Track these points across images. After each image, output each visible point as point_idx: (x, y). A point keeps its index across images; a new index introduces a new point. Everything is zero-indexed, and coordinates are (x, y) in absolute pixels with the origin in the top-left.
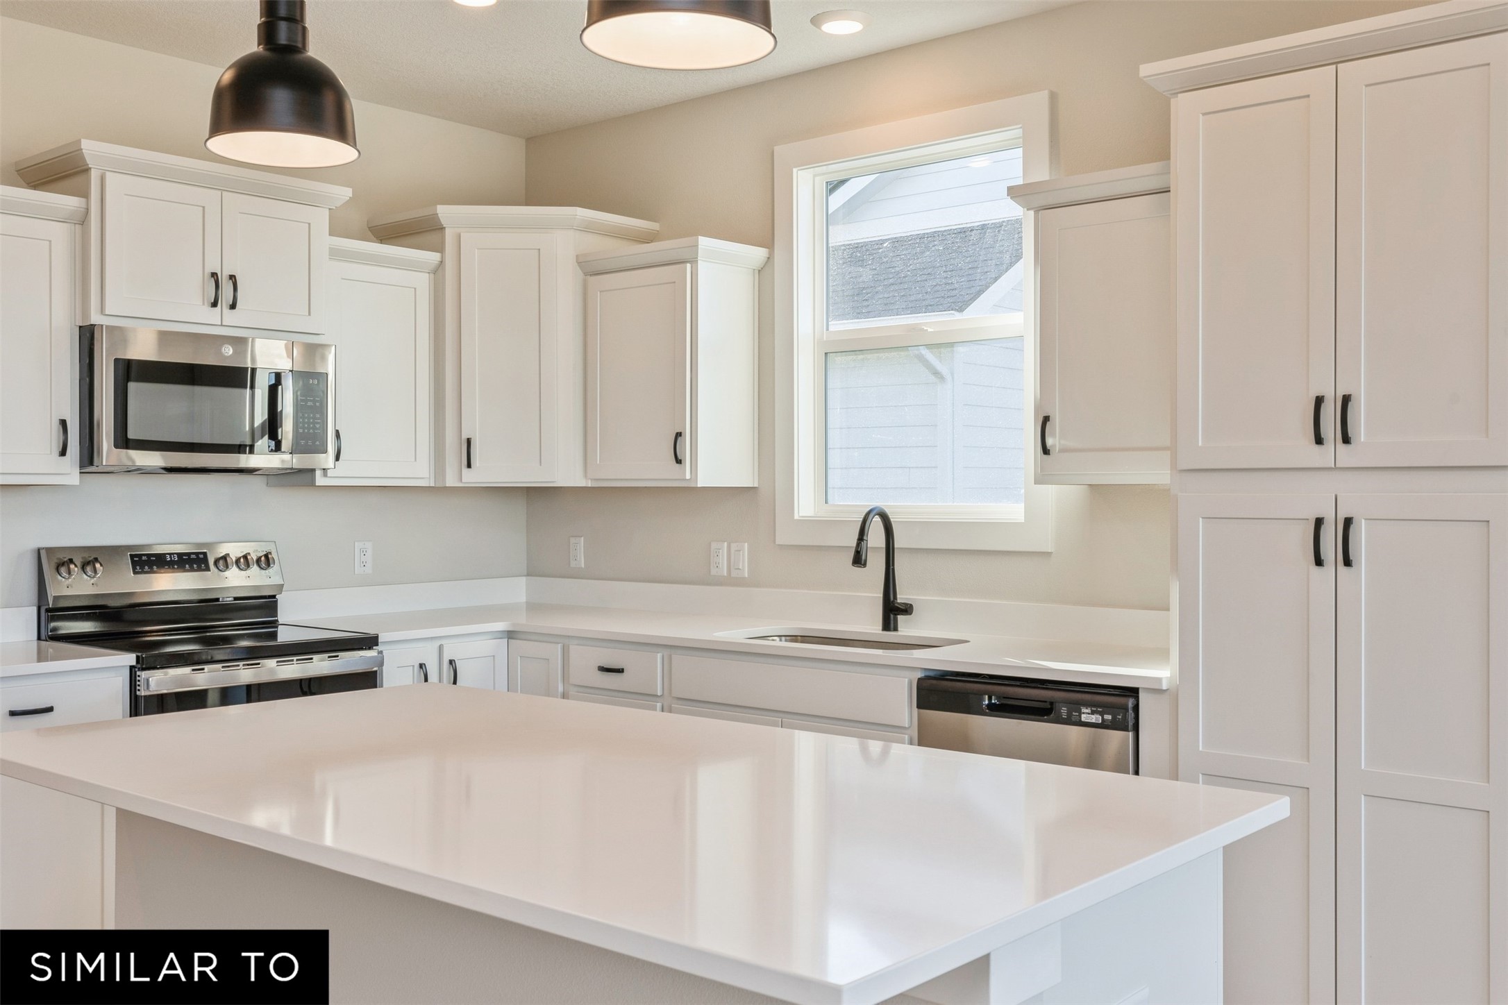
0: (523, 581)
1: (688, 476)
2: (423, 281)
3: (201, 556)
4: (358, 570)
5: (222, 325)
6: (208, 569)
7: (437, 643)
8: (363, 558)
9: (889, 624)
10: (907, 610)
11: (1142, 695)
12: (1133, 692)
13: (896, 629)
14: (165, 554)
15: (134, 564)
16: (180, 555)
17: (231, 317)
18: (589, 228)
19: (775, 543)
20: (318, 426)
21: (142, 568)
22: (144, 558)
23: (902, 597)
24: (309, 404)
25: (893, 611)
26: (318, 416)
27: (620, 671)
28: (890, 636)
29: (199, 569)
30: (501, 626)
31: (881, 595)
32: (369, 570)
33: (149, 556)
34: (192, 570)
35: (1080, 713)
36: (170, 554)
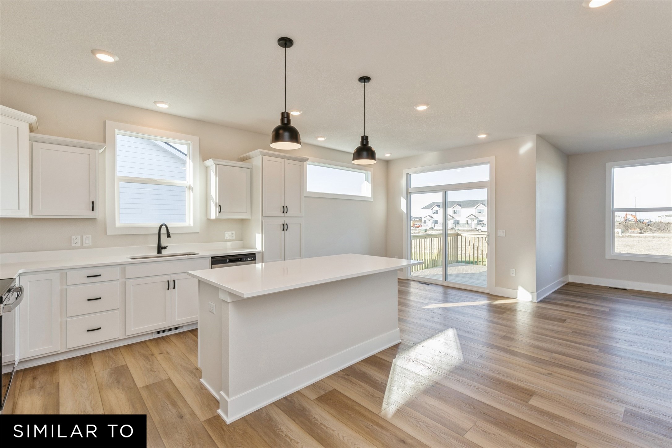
1: (96, 215)
9: (159, 252)
10: (165, 248)
11: (256, 254)
12: (254, 254)
13: (161, 253)
19: (106, 234)
23: (163, 245)
25: (160, 248)
27: (100, 275)
28: (160, 255)
31: (156, 245)
35: (247, 259)
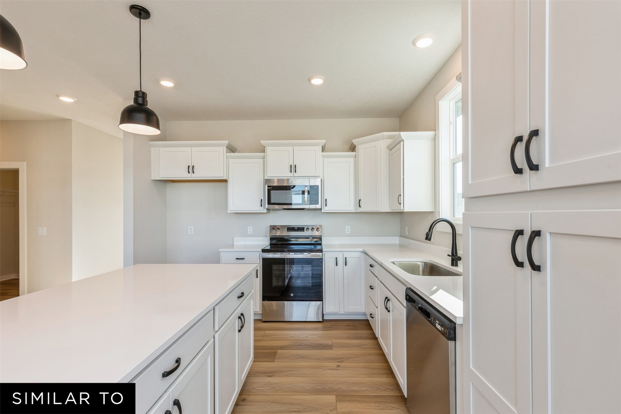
0: (398, 238)
1: (402, 208)
2: (352, 160)
3: (303, 228)
4: (346, 232)
5: (293, 176)
6: (304, 231)
7: (342, 253)
8: (348, 230)
9: (453, 264)
10: (460, 259)
14: (295, 227)
15: (287, 229)
16: (298, 228)
17: (295, 174)
18: (390, 137)
20: (316, 198)
21: (289, 230)
22: (290, 228)
24: (314, 193)
25: (453, 259)
26: (316, 196)
27: (373, 267)
28: (454, 269)
29: (302, 231)
30: (361, 250)
32: (349, 233)
33: (291, 228)
34: (300, 231)
35: (436, 323)
36: (296, 227)
